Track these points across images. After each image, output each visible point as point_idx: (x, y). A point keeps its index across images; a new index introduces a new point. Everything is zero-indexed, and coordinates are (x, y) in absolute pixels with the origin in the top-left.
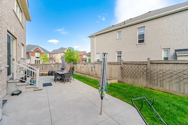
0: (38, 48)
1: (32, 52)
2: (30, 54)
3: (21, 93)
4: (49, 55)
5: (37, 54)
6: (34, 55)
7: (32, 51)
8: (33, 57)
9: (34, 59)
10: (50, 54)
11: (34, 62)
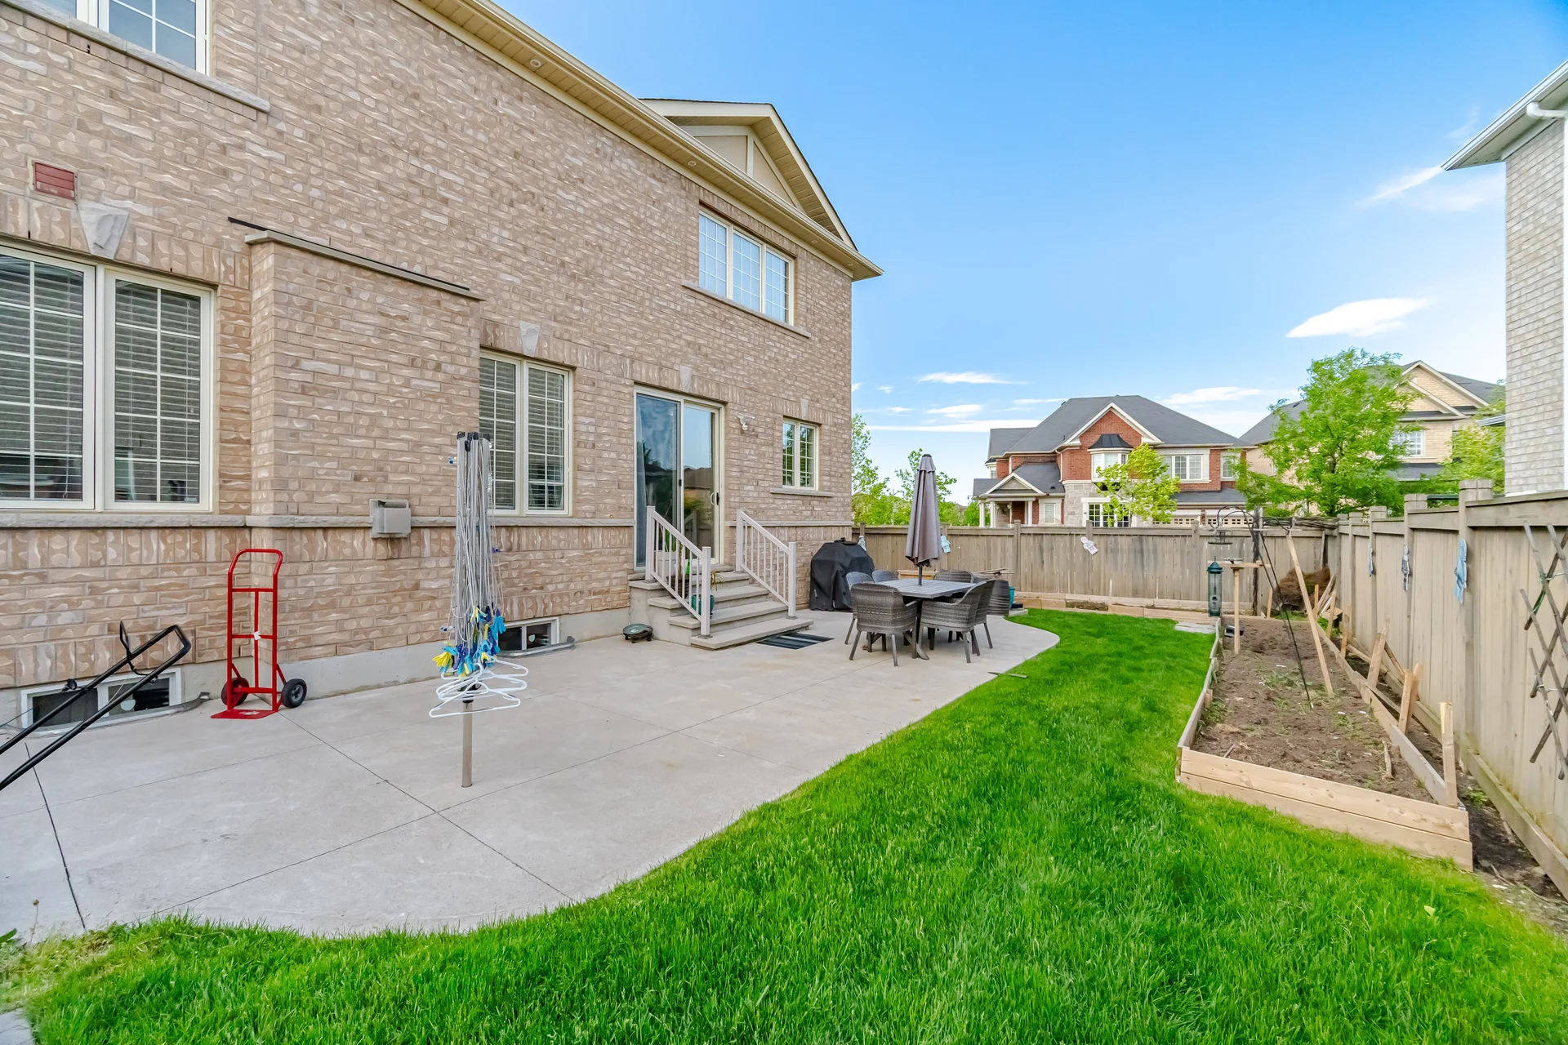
0: (1110, 413)
1: (1072, 450)
2: (1062, 461)
3: (643, 645)
4: (1205, 458)
5: (1103, 461)
6: (1083, 472)
7: (1073, 441)
8: (1076, 487)
9: (1086, 502)
10: (1216, 451)
11: (1086, 517)
